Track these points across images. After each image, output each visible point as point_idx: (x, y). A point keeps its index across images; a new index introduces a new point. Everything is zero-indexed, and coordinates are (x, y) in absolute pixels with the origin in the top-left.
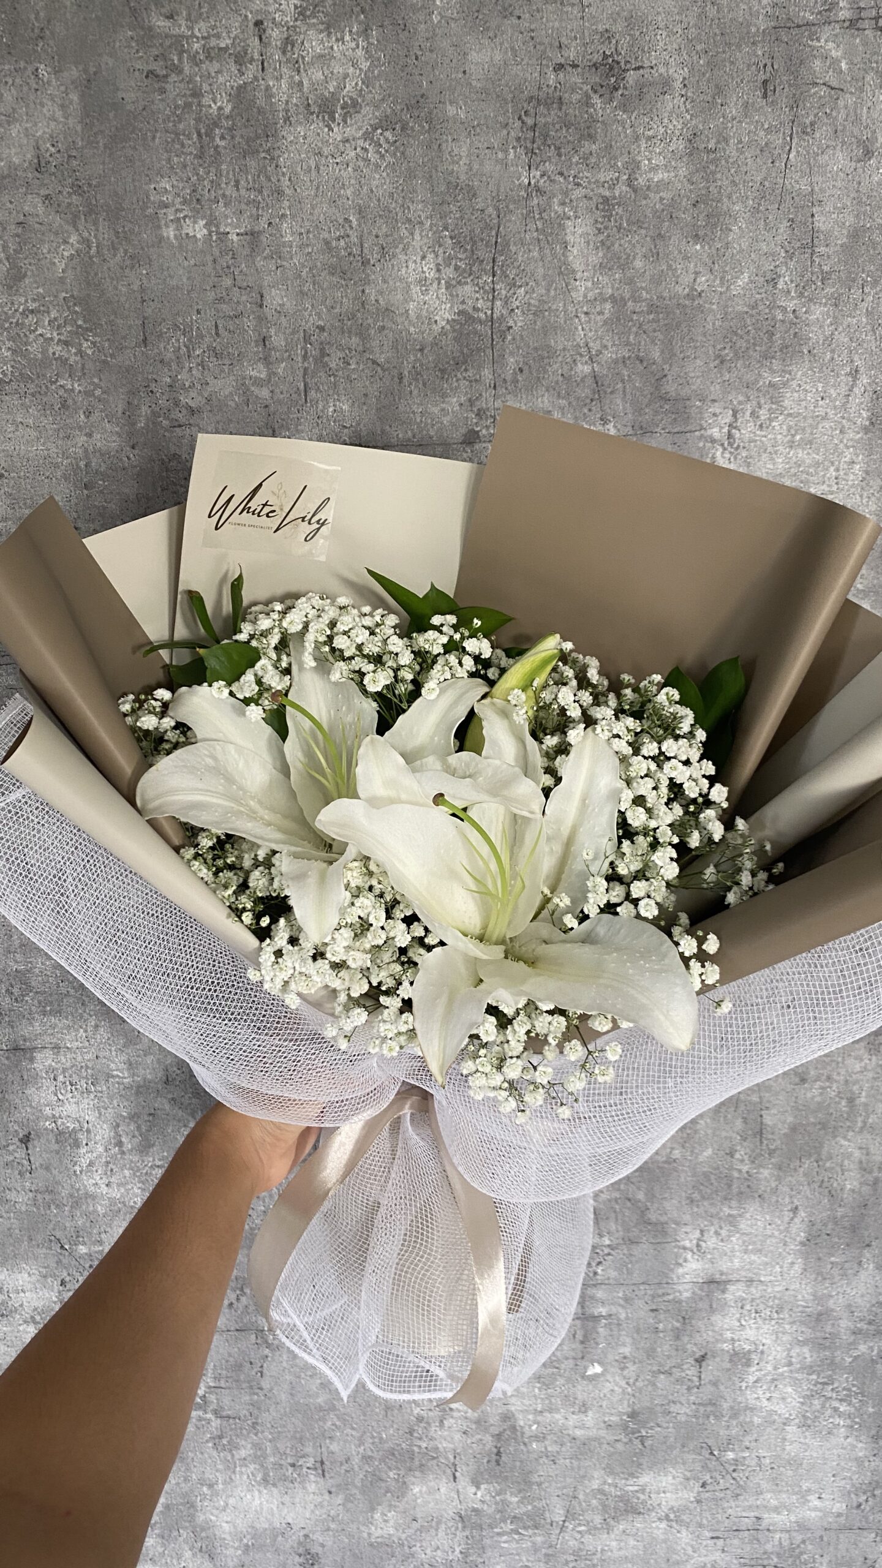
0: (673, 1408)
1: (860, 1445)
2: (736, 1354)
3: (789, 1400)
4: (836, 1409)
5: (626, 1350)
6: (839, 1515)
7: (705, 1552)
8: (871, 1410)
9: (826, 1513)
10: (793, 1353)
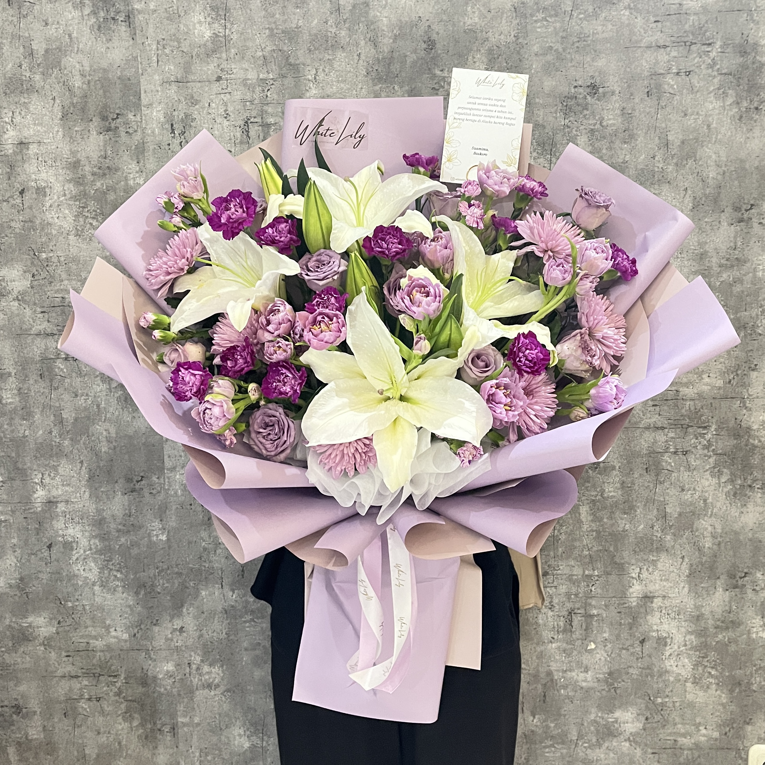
0: (40, 575)
1: (130, 598)
2: (65, 543)
3: (93, 570)
4: (116, 576)
5: (15, 541)
6: (126, 641)
7: (64, 666)
8: (132, 577)
9: (120, 640)
10: (91, 543)
